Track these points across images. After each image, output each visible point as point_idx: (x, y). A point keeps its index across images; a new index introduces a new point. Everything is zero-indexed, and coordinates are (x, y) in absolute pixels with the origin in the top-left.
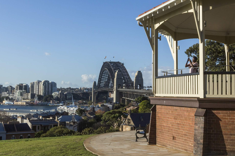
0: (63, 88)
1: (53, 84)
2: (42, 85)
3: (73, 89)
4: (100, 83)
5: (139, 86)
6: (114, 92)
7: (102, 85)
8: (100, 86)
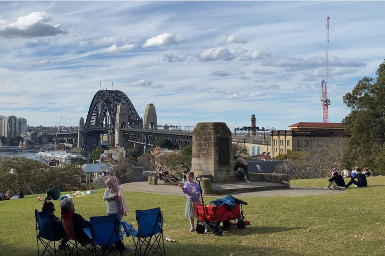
0: (32, 127)
1: (23, 122)
2: (6, 123)
3: (45, 128)
4: (91, 120)
5: (150, 125)
6: (116, 133)
7: (93, 122)
8: (90, 124)
